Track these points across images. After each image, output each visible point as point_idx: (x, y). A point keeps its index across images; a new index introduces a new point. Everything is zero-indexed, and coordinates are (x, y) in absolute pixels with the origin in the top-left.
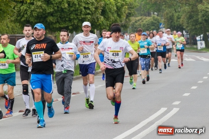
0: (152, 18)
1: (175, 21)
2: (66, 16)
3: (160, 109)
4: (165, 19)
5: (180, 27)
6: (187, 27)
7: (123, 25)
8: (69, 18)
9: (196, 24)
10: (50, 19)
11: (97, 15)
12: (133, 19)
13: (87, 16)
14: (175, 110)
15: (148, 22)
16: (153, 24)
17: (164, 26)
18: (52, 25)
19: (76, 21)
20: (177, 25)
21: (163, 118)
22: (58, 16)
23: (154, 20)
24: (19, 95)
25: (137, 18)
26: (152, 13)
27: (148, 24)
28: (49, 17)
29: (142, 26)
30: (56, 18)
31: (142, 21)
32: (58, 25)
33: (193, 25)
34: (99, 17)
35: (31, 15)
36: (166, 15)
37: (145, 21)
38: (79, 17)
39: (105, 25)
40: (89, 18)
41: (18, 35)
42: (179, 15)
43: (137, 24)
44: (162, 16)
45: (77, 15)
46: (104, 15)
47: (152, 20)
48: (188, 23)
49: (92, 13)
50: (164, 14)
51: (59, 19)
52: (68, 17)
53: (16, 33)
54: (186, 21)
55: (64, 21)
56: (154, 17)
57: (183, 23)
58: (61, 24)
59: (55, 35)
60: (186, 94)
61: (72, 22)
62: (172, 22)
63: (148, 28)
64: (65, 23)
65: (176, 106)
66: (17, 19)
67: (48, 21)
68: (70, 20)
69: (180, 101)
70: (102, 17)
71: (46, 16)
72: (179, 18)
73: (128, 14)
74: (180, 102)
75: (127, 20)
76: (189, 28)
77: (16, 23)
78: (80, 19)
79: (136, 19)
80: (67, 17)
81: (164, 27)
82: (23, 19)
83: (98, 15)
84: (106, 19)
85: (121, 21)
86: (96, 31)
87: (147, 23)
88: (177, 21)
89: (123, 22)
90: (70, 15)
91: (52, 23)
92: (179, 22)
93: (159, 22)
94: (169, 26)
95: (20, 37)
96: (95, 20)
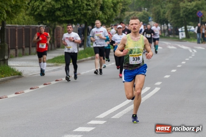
0: (142, 13)
1: (161, 16)
2: (71, 11)
3: (144, 89)
4: (153, 14)
5: (165, 20)
6: (171, 20)
8: (74, 13)
9: (178, 18)
10: (58, 13)
11: (96, 11)
12: (127, 14)
13: (88, 11)
14: (157, 89)
17: (152, 19)
19: (79, 16)
20: (163, 19)
21: (146, 96)
22: (65, 11)
25: (131, 13)
26: (143, 9)
30: (62, 12)
31: (135, 15)
32: (64, 19)
33: (175, 19)
34: (97, 13)
35: (42, 10)
36: (154, 11)
37: (137, 15)
38: (81, 12)
39: (103, 19)
40: (90, 13)
41: (32, 26)
42: (164, 11)
44: (151, 11)
45: (80, 10)
47: (143, 15)
48: (172, 18)
49: (93, 9)
51: (65, 13)
52: (73, 11)
53: (31, 24)
54: (170, 16)
55: (69, 15)
56: (144, 12)
57: (167, 18)
58: (67, 17)
59: (63, 26)
60: (167, 76)
61: (76, 15)
62: (159, 16)
64: (71, 16)
65: (158, 86)
66: (31, 13)
68: (74, 15)
69: (161, 82)
70: (101, 13)
71: (55, 11)
72: (164, 13)
75: (122, 14)
76: (172, 22)
77: (31, 16)
78: (83, 13)
81: (152, 20)
82: (36, 13)
84: (104, 14)
85: (116, 16)
88: (163, 16)
89: (118, 16)
90: (75, 10)
91: (59, 17)
92: (165, 16)
93: (148, 16)
94: (156, 20)
95: (34, 28)
96: (95, 15)
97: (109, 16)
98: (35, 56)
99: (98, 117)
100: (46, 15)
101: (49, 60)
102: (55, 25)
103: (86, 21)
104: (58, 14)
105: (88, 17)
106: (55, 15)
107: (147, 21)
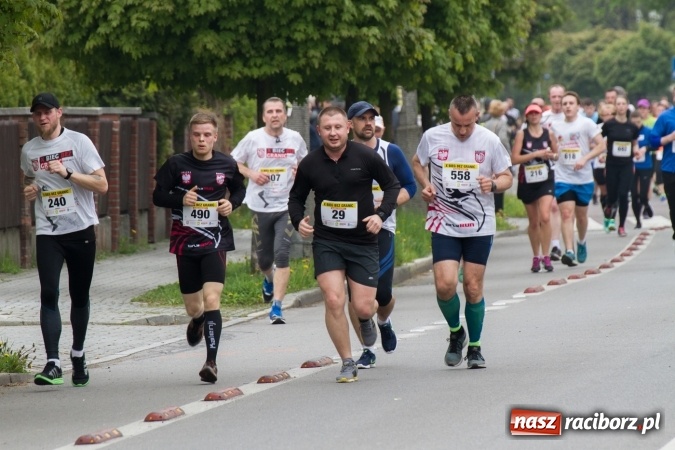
0: (637, 34)
2: (273, 28)
7: (518, 66)
8: (288, 39)
10: (207, 41)
11: (406, 27)
12: (558, 40)
13: (365, 30)
15: (623, 51)
16: (642, 61)
18: (213, 67)
19: (318, 54)
22: (242, 29)
23: (647, 42)
26: (639, 14)
27: (620, 63)
28: (200, 36)
29: (596, 68)
30: (229, 39)
31: (599, 49)
32: (236, 71)
34: (413, 36)
37: (609, 47)
38: (329, 33)
39: (444, 68)
40: (373, 41)
43: (574, 61)
45: (321, 25)
46: (440, 25)
47: (641, 44)
49: (388, 21)
51: (245, 42)
52: (285, 33)
55: (267, 53)
56: (646, 32)
58: (252, 63)
61: (300, 55)
64: (272, 59)
68: (292, 49)
70: (430, 36)
75: (535, 46)
77: (63, 61)
78: (336, 41)
79: (570, 40)
80: (279, 36)
82: (91, 44)
83: (412, 27)
84: (445, 44)
85: (508, 52)
86: (404, 95)
87: (618, 57)
90: (293, 27)
91: (214, 60)
96: (398, 49)
97: (470, 57)
102: (187, 103)
103: (354, 80)
104: (205, 49)
105: (362, 59)
107: (661, 77)
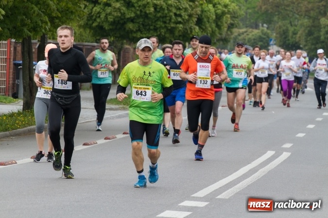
0: (259, 31)
1: (290, 38)
2: (150, 23)
3: (265, 153)
4: (277, 34)
5: (296, 45)
7: (223, 38)
8: (155, 26)
9: (317, 43)
10: (130, 26)
11: (190, 25)
12: (236, 31)
13: (178, 25)
14: (285, 155)
15: (255, 36)
16: (261, 39)
17: (275, 42)
18: (132, 33)
19: (164, 31)
20: (292, 42)
21: (270, 165)
22: (141, 23)
23: (263, 33)
24: (83, 123)
25: (241, 31)
26: (260, 25)
27: (254, 39)
28: (128, 24)
29: (247, 40)
30: (137, 25)
31: (248, 35)
32: (139, 35)
34: (192, 28)
35: (105, 20)
36: (278, 29)
37: (251, 34)
38: (167, 25)
40: (180, 29)
41: (87, 44)
42: (295, 30)
43: (240, 38)
44: (273, 30)
45: (165, 22)
46: (200, 25)
47: (261, 34)
48: (306, 41)
49: (185, 22)
50: (276, 27)
51: (141, 26)
52: (154, 24)
53: (85, 41)
54: (303, 38)
55: (148, 30)
56: (263, 30)
57: (300, 41)
58: (143, 33)
59: (134, 47)
60: (301, 135)
61: (158, 31)
62: (285, 38)
63: (255, 44)
64: (149, 32)
65: (287, 150)
66: (87, 24)
67: (127, 29)
68: (156, 29)
70: (197, 28)
71: (124, 22)
72: (295, 33)
73: (230, 25)
74: (292, 144)
75: (229, 33)
76: (307, 48)
77: (86, 29)
78: (169, 28)
79: (239, 32)
80: (152, 25)
81: (275, 44)
83: (192, 25)
84: (202, 30)
85: (221, 34)
86: (188, 45)
87: (253, 37)
88: (292, 37)
89: (224, 35)
90: (157, 22)
91: (132, 31)
92: (295, 38)
93: (268, 37)
94: (281, 43)
95: (89, 47)
96: (188, 31)
98: (88, 91)
99: (195, 195)
100: (111, 27)
101: (111, 99)
102: (122, 44)
104: (129, 28)
105: (177, 33)
106: (125, 29)
107: (266, 44)
